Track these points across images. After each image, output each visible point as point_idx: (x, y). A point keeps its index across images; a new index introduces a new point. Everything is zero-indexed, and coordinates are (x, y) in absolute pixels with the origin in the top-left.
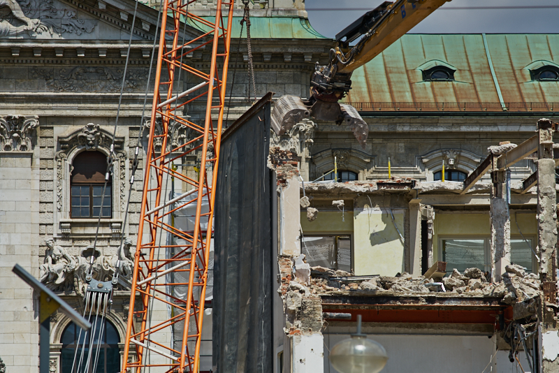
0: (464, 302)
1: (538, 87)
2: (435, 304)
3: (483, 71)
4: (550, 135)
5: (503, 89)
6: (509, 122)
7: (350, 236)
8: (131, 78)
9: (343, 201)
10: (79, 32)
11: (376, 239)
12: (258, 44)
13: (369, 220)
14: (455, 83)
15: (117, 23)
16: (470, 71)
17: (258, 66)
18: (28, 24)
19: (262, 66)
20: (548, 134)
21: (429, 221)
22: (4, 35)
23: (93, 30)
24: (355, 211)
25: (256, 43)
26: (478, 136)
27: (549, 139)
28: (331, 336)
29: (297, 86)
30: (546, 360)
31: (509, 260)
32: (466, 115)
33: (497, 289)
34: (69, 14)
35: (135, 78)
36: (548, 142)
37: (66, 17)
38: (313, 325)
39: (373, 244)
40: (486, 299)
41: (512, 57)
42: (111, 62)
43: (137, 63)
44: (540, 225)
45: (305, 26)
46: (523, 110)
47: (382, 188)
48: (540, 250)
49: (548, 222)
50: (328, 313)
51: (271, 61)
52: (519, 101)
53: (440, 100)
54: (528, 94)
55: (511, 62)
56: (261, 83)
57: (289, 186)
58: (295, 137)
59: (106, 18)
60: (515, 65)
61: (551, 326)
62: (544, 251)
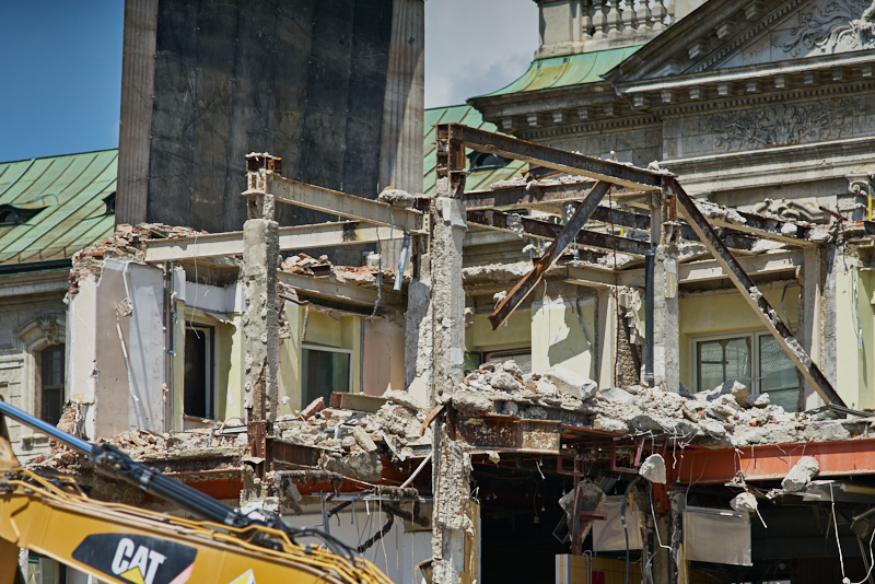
9: (505, 292)
13: (550, 320)
20: (259, 178)
21: (627, 315)
24: (533, 307)
27: (260, 186)
49: (254, 323)
57: (81, 291)
62: (248, 371)
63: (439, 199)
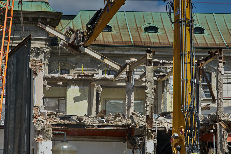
0: (114, 127)
1: (148, 35)
2: (101, 128)
3: (124, 27)
4: (151, 56)
5: (132, 35)
6: (135, 50)
7: (65, 98)
9: (62, 83)
11: (76, 99)
12: (26, 13)
13: (73, 91)
14: (112, 32)
16: (118, 27)
17: (26, 23)
19: (28, 23)
20: (150, 55)
21: (99, 92)
24: (67, 87)
25: (25, 13)
26: (121, 56)
27: (151, 57)
28: (55, 141)
29: (43, 32)
30: (148, 153)
31: (133, 110)
32: (117, 46)
33: (127, 122)
36: (150, 59)
38: (48, 137)
39: (75, 102)
40: (123, 126)
41: (136, 22)
44: (147, 95)
45: (47, 6)
46: (141, 45)
47: (79, 77)
48: (146, 105)
49: (150, 93)
50: (54, 132)
51: (32, 21)
52: (139, 41)
53: (106, 40)
54: (143, 38)
55: (136, 24)
56: (27, 31)
57: (38, 76)
58: (42, 54)
60: (138, 25)
61: (150, 138)
62: (148, 106)
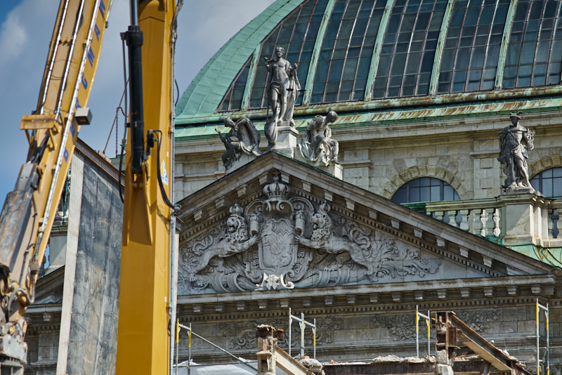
8: (477, 320)
10: (422, 273)
15: (460, 261)
18: (369, 268)
22: (345, 283)
23: (437, 270)
34: (412, 255)
35: (482, 321)
37: (408, 258)
42: (455, 304)
43: (483, 303)
59: (449, 256)
63: (439, 365)
